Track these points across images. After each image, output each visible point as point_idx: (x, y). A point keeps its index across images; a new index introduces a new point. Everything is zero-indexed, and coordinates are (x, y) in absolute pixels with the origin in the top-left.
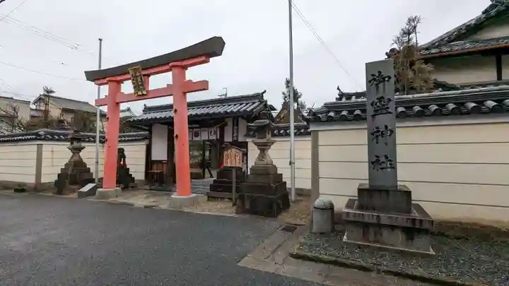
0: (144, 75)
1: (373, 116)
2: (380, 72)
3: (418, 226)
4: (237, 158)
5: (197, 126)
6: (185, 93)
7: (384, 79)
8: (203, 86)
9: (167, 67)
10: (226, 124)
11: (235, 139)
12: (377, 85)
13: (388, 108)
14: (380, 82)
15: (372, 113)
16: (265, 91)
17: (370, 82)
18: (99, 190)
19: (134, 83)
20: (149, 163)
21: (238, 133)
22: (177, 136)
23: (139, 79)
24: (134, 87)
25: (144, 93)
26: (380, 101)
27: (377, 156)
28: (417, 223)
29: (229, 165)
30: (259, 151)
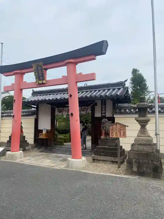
4: (122, 131)
6: (77, 82)
8: (92, 77)
9: (63, 63)
10: (96, 104)
11: (104, 115)
16: (127, 80)
18: (9, 153)
19: (35, 75)
20: (37, 131)
21: (105, 111)
22: (72, 114)
23: (40, 72)
24: (36, 78)
25: (44, 82)
29: (114, 136)
30: (140, 126)
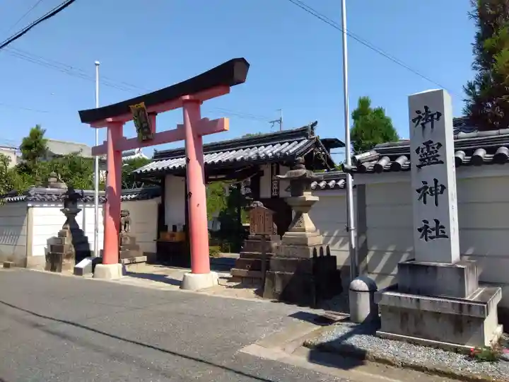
0: (149, 114)
1: (419, 167)
2: (426, 108)
3: (465, 313)
4: (267, 222)
5: (223, 176)
6: (200, 135)
7: (432, 116)
11: (275, 194)
12: (423, 124)
13: (438, 156)
14: (427, 122)
15: (419, 163)
16: (316, 122)
17: (414, 121)
18: (98, 265)
19: (136, 125)
21: (278, 186)
24: (138, 131)
26: (428, 147)
27: (425, 221)
28: (465, 309)
